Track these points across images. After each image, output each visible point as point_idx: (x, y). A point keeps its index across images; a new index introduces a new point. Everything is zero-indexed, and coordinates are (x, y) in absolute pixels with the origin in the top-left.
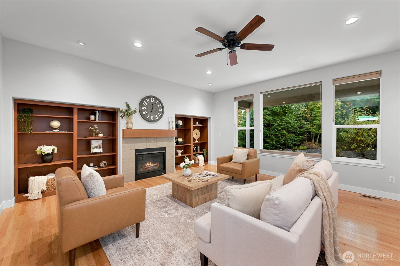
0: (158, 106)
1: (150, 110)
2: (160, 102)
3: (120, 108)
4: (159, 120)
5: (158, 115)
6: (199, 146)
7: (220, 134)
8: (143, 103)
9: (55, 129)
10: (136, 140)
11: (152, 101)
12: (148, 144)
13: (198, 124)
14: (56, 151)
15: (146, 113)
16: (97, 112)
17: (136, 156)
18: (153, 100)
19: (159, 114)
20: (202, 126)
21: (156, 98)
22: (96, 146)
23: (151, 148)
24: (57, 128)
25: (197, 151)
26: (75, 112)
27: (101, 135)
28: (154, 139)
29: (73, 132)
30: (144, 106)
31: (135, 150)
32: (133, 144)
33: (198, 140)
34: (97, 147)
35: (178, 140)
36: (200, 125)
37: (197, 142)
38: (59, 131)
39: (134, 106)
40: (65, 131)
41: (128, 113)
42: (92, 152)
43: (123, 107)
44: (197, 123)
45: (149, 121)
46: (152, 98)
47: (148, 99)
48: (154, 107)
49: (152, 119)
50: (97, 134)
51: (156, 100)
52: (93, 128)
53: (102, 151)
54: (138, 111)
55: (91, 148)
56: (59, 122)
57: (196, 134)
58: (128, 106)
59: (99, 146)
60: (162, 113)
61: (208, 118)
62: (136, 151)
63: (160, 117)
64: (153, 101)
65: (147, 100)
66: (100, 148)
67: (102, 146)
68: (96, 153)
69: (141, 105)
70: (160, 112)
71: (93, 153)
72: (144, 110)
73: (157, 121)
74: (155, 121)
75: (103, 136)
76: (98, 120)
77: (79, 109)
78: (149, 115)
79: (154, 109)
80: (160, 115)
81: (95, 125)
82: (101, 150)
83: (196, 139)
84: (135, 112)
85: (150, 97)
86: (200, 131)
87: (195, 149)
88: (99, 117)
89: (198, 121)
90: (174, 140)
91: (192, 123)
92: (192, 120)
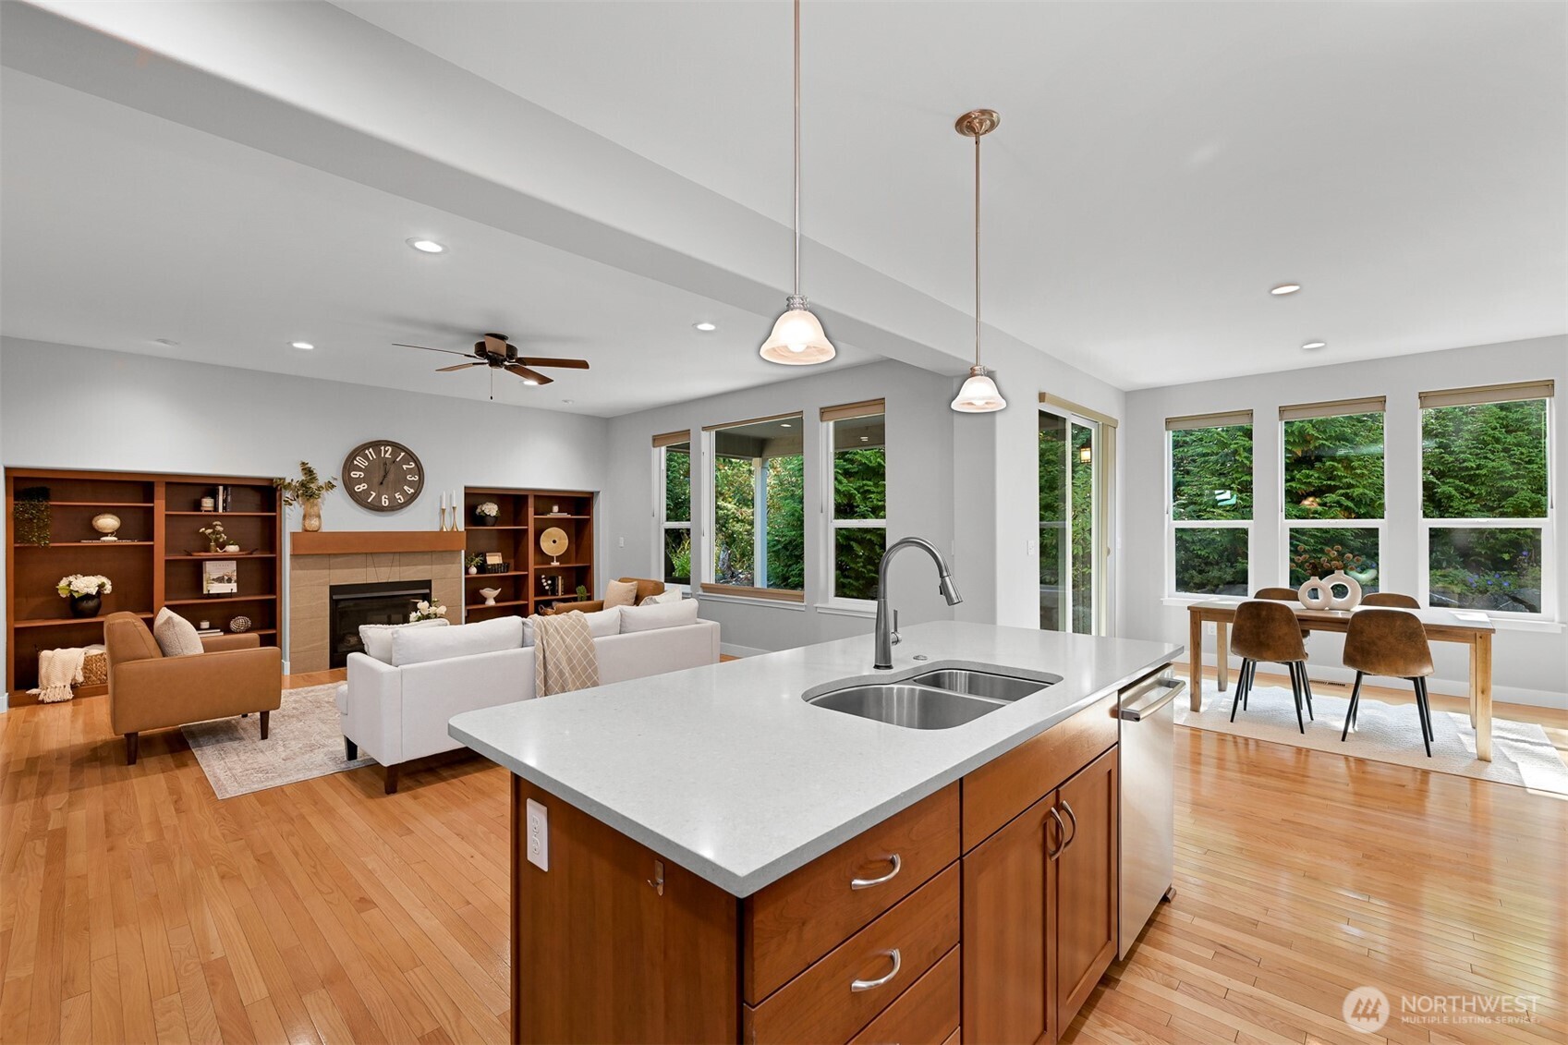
0: (404, 467)
1: (376, 480)
2: (411, 456)
3: (284, 479)
4: (410, 503)
5: (404, 493)
6: (560, 577)
7: (623, 541)
8: (355, 462)
9: (106, 535)
10: (333, 561)
11: (385, 454)
12: (371, 570)
13: (559, 512)
14: (108, 588)
15: (365, 488)
16: (221, 488)
17: (334, 603)
18: (386, 452)
19: (406, 488)
20: (569, 516)
21: (397, 447)
22: (218, 578)
23: (380, 581)
24: (112, 533)
25: (554, 591)
26: (160, 493)
27: (233, 549)
28: (391, 557)
29: (152, 540)
30: (359, 469)
31: (331, 587)
32: (326, 572)
33: (559, 559)
34: (220, 580)
35: (485, 561)
36: (565, 515)
37: (555, 564)
38: (116, 539)
39: (327, 470)
40: (133, 539)
41: (308, 490)
42: (205, 592)
43: (295, 476)
44: (556, 509)
45: (376, 508)
46: (382, 448)
47: (371, 450)
48: (392, 469)
49: (385, 502)
50: (222, 546)
51: (399, 451)
52: (209, 531)
53: (235, 590)
54: (339, 484)
55: (205, 583)
56: (116, 518)
57: (554, 542)
58: (308, 472)
59: (226, 578)
60: (419, 486)
61: (592, 493)
62: (334, 590)
63: (413, 498)
64: (387, 456)
65: (367, 452)
66: (229, 581)
67: (235, 578)
68: (218, 594)
69: (349, 465)
70: (411, 484)
71: (209, 594)
72: (359, 481)
73: (402, 508)
74: (395, 508)
75: (240, 551)
76: (224, 508)
77: (168, 484)
78: (374, 494)
79: (391, 476)
80: (412, 491)
81: (215, 523)
82: (231, 587)
83: (555, 555)
84: (330, 486)
85: (376, 445)
86: (573, 531)
87: (547, 588)
88: (225, 501)
89: (555, 504)
90: (461, 559)
91: (531, 511)
92: (531, 501)
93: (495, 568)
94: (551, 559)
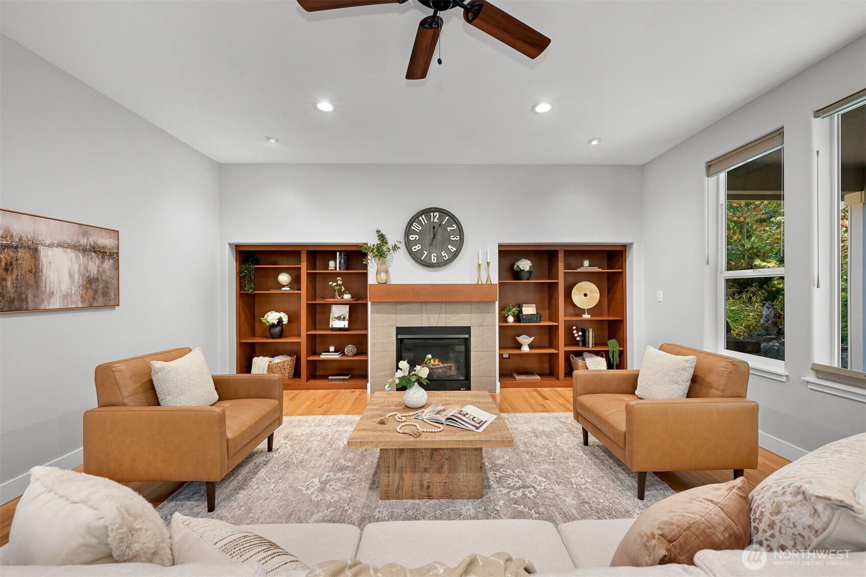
0: (448, 229)
1: (427, 242)
2: (454, 219)
3: (367, 244)
4: (453, 260)
5: (448, 251)
6: (591, 330)
7: (660, 295)
8: (413, 228)
9: (284, 286)
10: (399, 307)
11: (433, 220)
12: (425, 316)
13: (589, 266)
14: (285, 320)
15: (419, 248)
16: (338, 253)
17: (400, 342)
18: (434, 217)
19: (450, 247)
20: (600, 270)
21: (443, 212)
22: (338, 317)
23: (431, 326)
24: (288, 285)
25: (584, 343)
26: (303, 258)
27: (347, 297)
28: (439, 306)
29: (300, 290)
30: (416, 233)
31: (397, 327)
32: (393, 316)
33: (590, 311)
34: (339, 318)
35: (520, 311)
36: (596, 269)
37: (586, 316)
38: (289, 289)
39: (395, 236)
41: (380, 253)
42: (330, 326)
43: (373, 241)
44: (586, 263)
45: (427, 265)
46: (432, 214)
47: (423, 216)
48: (440, 231)
49: (434, 259)
50: (341, 294)
51: (444, 215)
52: (335, 284)
53: (347, 326)
54: (402, 246)
55: (331, 320)
56: (289, 277)
57: (585, 295)
58: (382, 237)
59: (342, 317)
60: (460, 244)
61: (625, 246)
62: (400, 330)
63: (455, 255)
64: (435, 220)
65: (421, 218)
66: (344, 319)
67: (347, 317)
68: (340, 328)
69: (408, 231)
70: (453, 243)
71: (332, 328)
72: (415, 242)
73: (447, 264)
74: (442, 264)
75: (352, 298)
76: (339, 268)
77: (309, 253)
78: (426, 253)
79: (439, 237)
80: (455, 249)
81: (338, 278)
82: (344, 324)
83: (586, 308)
84: (395, 248)
85: (427, 212)
86: (605, 285)
87: (578, 339)
88: (340, 263)
89: (586, 258)
90: (495, 309)
91: (561, 265)
92: (561, 256)
93: (530, 318)
94: (583, 311)
